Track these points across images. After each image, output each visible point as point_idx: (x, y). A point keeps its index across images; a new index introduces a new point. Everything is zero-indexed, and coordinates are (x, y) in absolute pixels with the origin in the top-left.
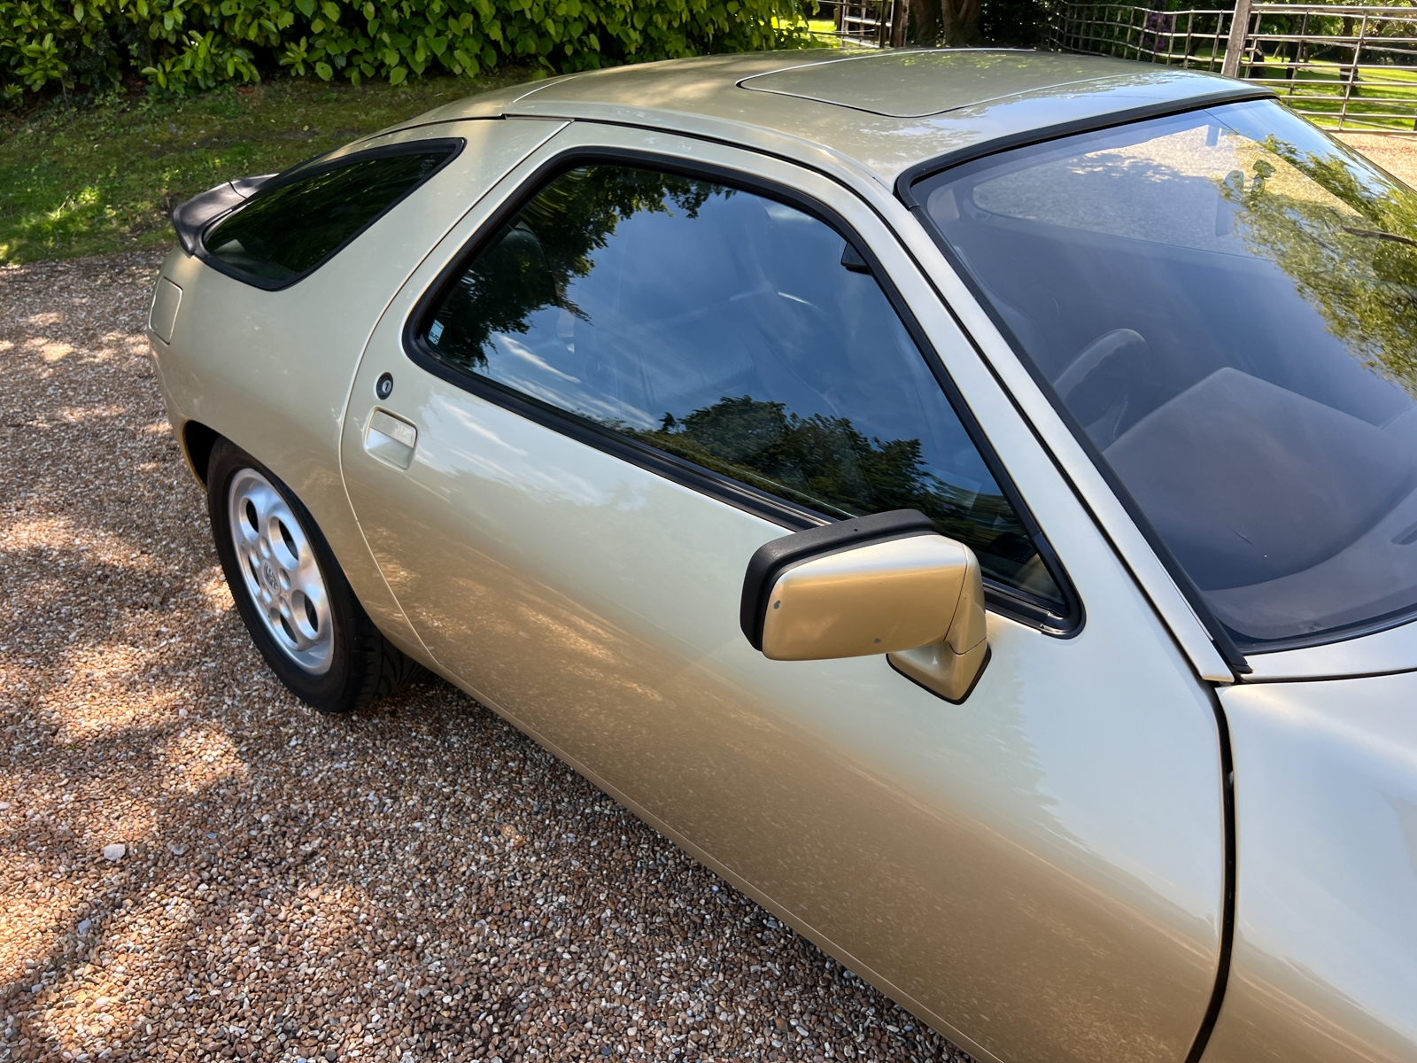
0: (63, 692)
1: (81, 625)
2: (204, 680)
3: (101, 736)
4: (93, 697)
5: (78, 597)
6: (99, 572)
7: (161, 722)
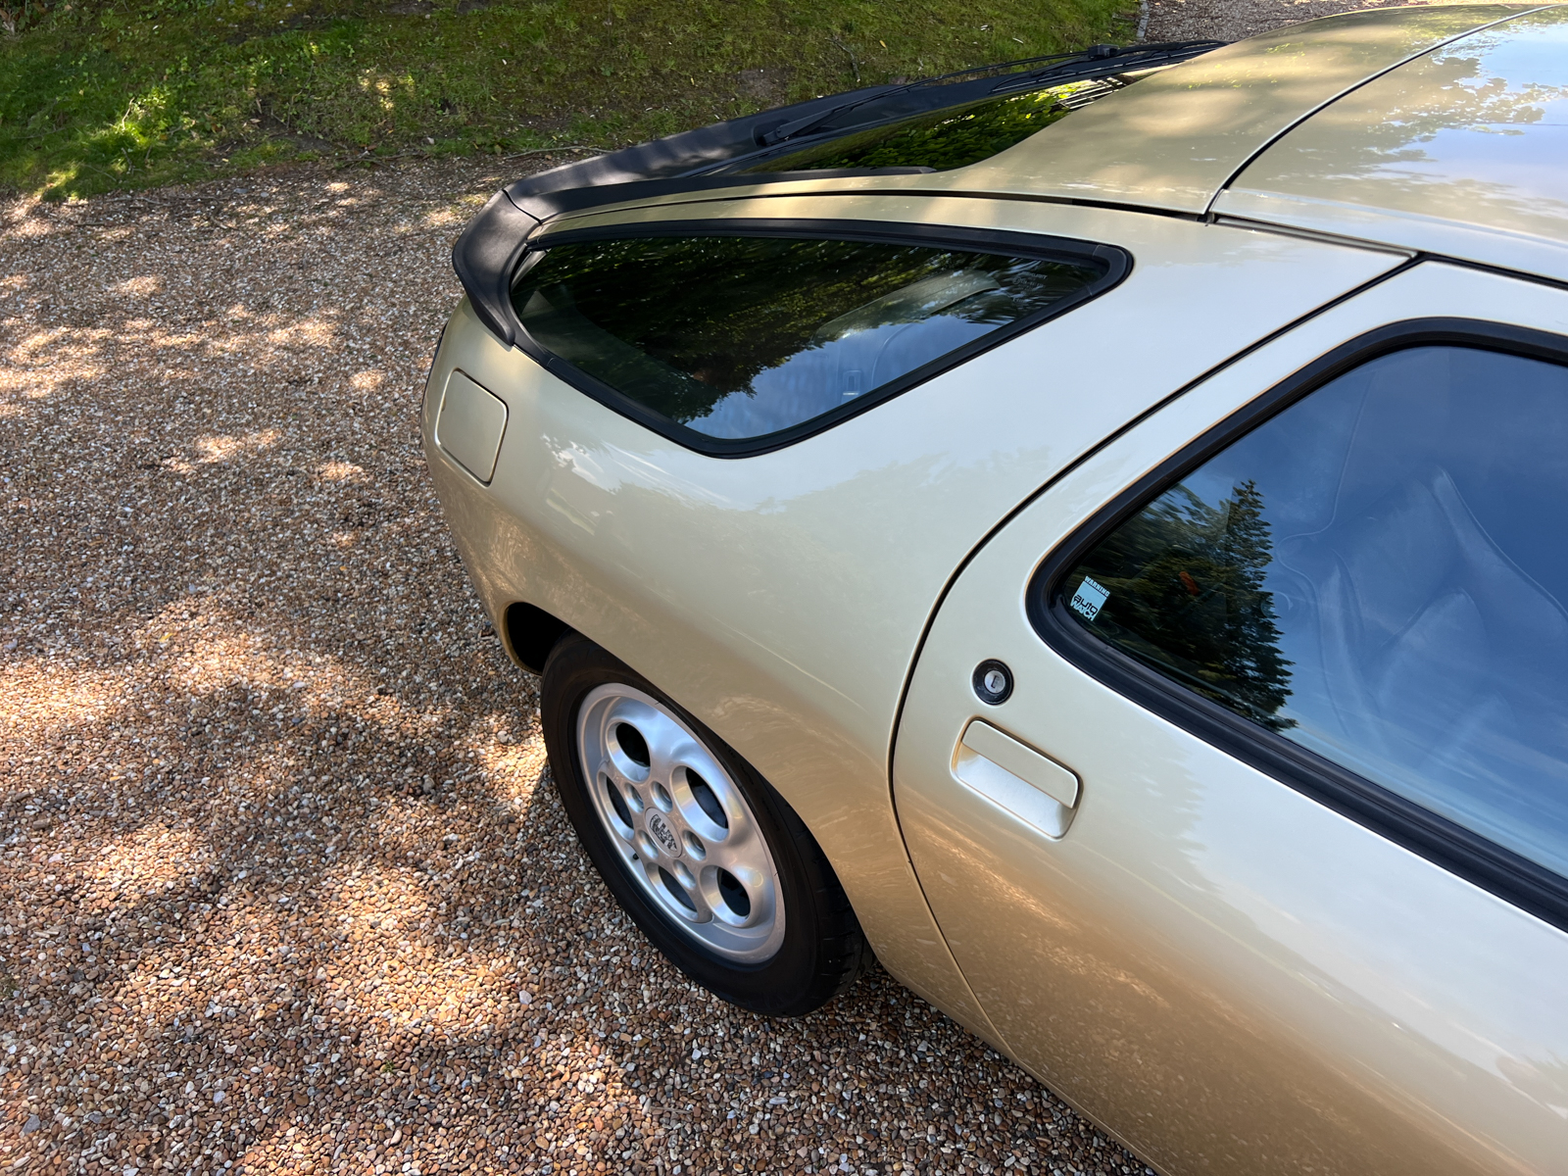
0: (347, 959)
1: (337, 829)
2: (536, 935)
3: (423, 1043)
4: (390, 967)
5: (317, 774)
6: (333, 730)
7: (500, 1018)
